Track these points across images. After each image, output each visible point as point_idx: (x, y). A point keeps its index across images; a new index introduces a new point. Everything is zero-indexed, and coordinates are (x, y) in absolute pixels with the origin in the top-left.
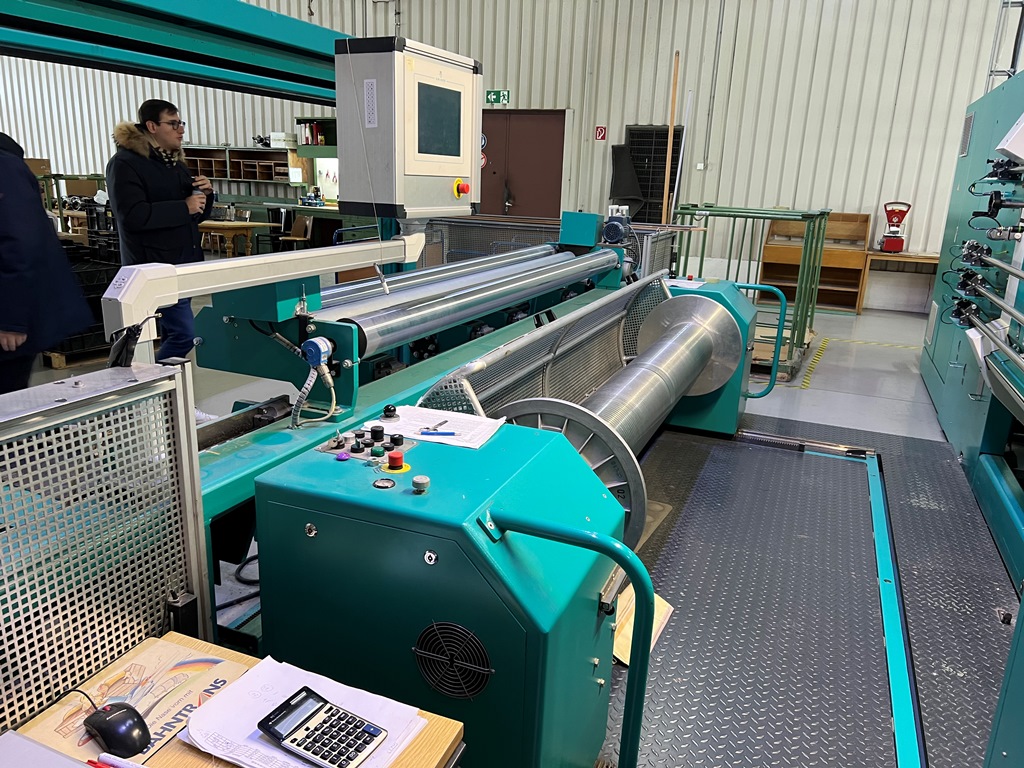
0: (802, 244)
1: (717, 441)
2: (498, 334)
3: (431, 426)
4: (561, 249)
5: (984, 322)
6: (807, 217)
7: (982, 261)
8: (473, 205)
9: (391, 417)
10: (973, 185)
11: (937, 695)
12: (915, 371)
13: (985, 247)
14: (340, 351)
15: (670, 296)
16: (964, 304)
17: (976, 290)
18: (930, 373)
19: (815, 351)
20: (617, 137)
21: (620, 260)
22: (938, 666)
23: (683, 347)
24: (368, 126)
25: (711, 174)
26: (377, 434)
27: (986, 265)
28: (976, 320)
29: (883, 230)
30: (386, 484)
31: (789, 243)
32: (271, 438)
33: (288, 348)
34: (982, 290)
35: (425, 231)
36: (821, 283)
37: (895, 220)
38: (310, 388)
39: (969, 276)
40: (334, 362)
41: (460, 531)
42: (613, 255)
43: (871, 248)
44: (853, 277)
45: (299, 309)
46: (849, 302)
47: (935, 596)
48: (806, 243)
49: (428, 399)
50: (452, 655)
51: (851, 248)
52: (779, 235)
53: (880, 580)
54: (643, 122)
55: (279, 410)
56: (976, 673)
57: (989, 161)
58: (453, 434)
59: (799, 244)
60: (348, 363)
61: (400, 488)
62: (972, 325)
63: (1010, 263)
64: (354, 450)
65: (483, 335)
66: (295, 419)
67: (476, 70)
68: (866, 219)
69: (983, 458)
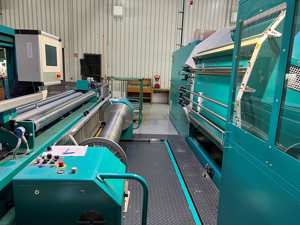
0: (140, 87)
1: (128, 142)
2: (67, 119)
3: (65, 151)
4: (77, 91)
5: (187, 105)
6: (140, 80)
7: (184, 91)
8: (61, 81)
9: (50, 150)
10: (179, 72)
11: (196, 198)
12: (168, 118)
13: (184, 87)
14: (28, 131)
15: (112, 104)
16: (181, 101)
17: (184, 98)
18: (172, 118)
19: (144, 115)
20: (81, 57)
21: (96, 94)
22: (195, 191)
23: (119, 117)
24: (29, 57)
25: (110, 68)
26: (49, 156)
27: (185, 92)
28: (184, 105)
29: (154, 83)
30: (62, 172)
31: (132, 87)
32: (7, 164)
33: (7, 132)
34: (185, 97)
35: (47, 89)
36: (143, 97)
37: (157, 80)
38: (20, 144)
39: (181, 94)
40: (26, 135)
41: (92, 182)
42: (94, 92)
43: (152, 87)
44: (149, 95)
45: (10, 118)
46: (149, 101)
47: (189, 174)
48: (141, 87)
49: (58, 143)
50: (91, 220)
51: (148, 87)
52: (129, 84)
53: (177, 172)
54: (89, 53)
55: (5, 154)
56: (202, 190)
57: (182, 67)
58: (74, 153)
59: (139, 87)
60: (31, 134)
61: (66, 173)
62: (184, 106)
63: (190, 91)
64: (44, 163)
65: (62, 120)
66: (14, 156)
67: (60, 41)
68: (150, 80)
69: (190, 138)
